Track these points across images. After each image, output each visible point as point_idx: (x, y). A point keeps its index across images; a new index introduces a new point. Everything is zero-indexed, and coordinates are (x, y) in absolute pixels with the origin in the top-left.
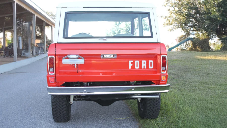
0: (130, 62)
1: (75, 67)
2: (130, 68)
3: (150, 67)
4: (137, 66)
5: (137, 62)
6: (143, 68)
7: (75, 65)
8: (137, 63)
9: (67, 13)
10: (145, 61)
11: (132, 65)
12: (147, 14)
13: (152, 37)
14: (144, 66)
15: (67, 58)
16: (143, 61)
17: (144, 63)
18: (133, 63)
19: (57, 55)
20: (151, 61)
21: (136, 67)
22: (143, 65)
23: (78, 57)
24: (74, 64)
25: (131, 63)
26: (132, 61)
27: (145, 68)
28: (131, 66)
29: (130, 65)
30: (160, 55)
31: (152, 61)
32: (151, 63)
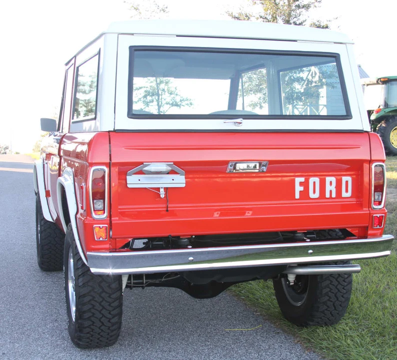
0: (298, 180)
1: (162, 196)
2: (297, 196)
3: (344, 194)
4: (314, 192)
5: (314, 180)
6: (328, 195)
7: (162, 191)
8: (314, 183)
9: (134, 50)
10: (333, 179)
11: (302, 189)
12: (334, 59)
13: (348, 116)
14: (331, 192)
15: (141, 172)
16: (328, 179)
17: (331, 183)
18: (305, 184)
19: (116, 164)
20: (347, 179)
21: (312, 195)
22: (328, 188)
23: (170, 168)
24: (158, 189)
25: (301, 184)
26: (302, 179)
27: (334, 195)
28: (300, 192)
29: (298, 189)
30: (370, 162)
31: (349, 179)
32: (347, 182)
